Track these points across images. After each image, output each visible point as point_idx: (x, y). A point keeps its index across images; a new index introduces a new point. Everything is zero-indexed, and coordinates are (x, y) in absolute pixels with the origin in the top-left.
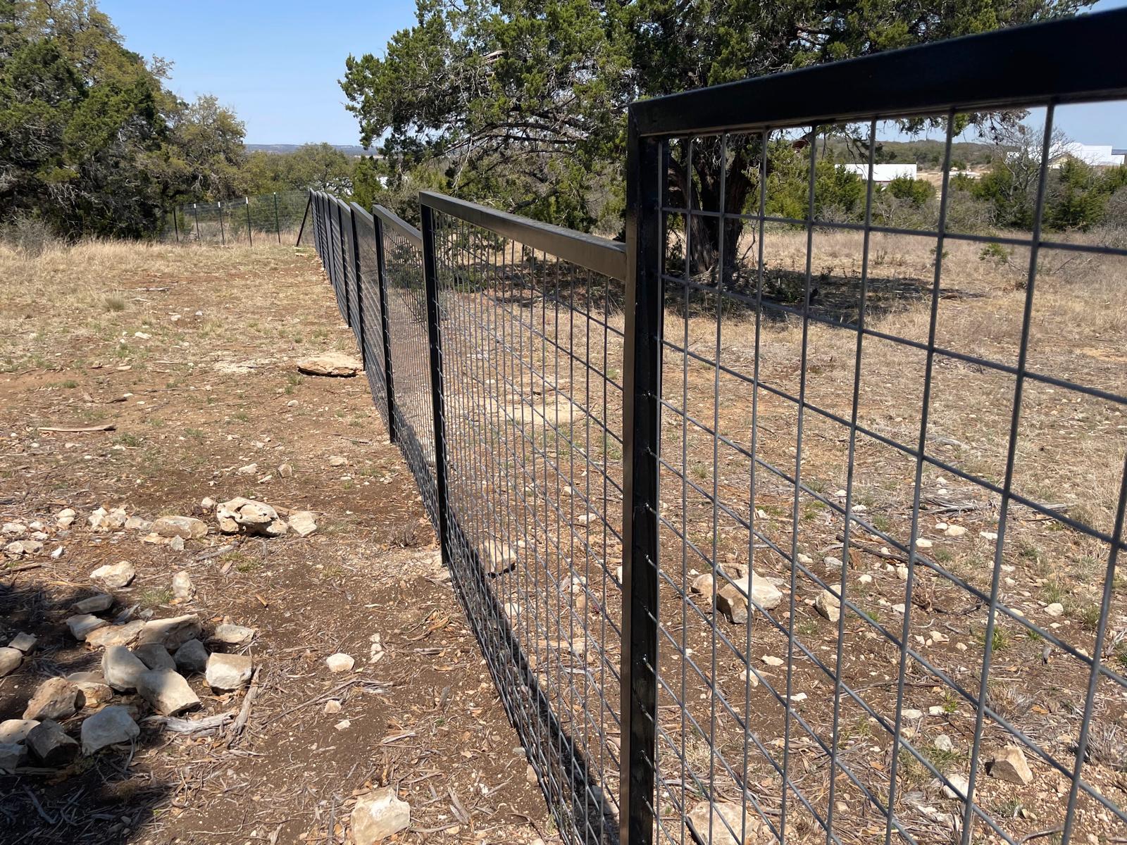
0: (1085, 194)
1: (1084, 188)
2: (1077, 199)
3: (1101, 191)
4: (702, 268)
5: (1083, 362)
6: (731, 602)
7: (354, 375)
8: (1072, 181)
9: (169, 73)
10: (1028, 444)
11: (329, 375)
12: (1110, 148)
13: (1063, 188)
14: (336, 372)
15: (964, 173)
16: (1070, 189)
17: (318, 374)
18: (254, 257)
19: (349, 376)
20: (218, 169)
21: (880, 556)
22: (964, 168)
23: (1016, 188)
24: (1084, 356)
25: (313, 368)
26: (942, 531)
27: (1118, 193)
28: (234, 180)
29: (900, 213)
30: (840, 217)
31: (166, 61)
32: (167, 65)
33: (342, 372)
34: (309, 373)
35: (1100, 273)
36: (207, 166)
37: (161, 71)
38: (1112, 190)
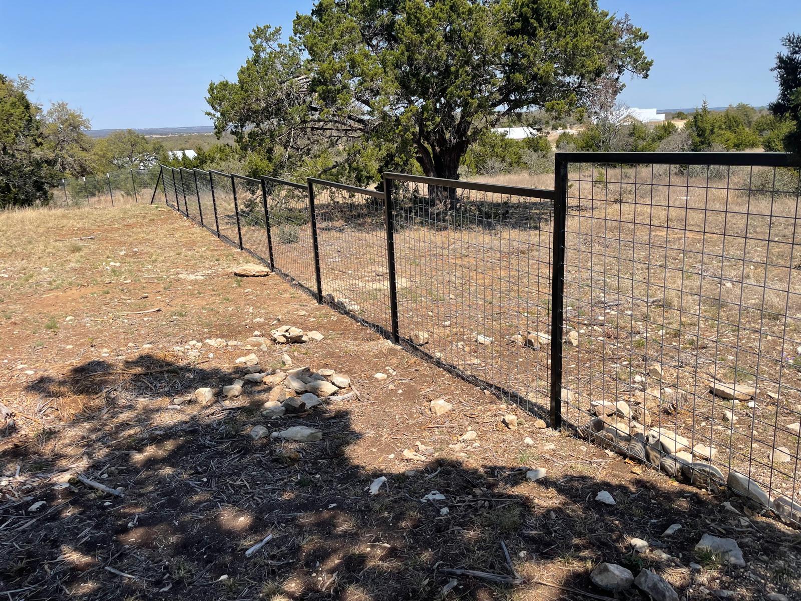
0: (644, 143)
1: (644, 139)
2: (640, 146)
3: (653, 140)
4: (438, 202)
5: (656, 239)
6: (533, 341)
7: (267, 275)
8: (637, 135)
9: (31, 87)
10: (638, 277)
11: (254, 276)
12: (655, 110)
13: (631, 140)
14: (257, 274)
15: (567, 131)
16: (636, 140)
17: (247, 276)
18: (130, 213)
19: (265, 276)
20: (72, 154)
21: (585, 325)
22: (566, 128)
23: (603, 142)
24: (657, 236)
25: (244, 273)
26: (608, 313)
27: (664, 141)
28: (86, 161)
29: (537, 161)
30: (498, 165)
31: (29, 79)
32: (29, 82)
33: (261, 274)
34: (243, 276)
35: (659, 191)
36: (64, 152)
37: (25, 86)
38: (660, 138)
